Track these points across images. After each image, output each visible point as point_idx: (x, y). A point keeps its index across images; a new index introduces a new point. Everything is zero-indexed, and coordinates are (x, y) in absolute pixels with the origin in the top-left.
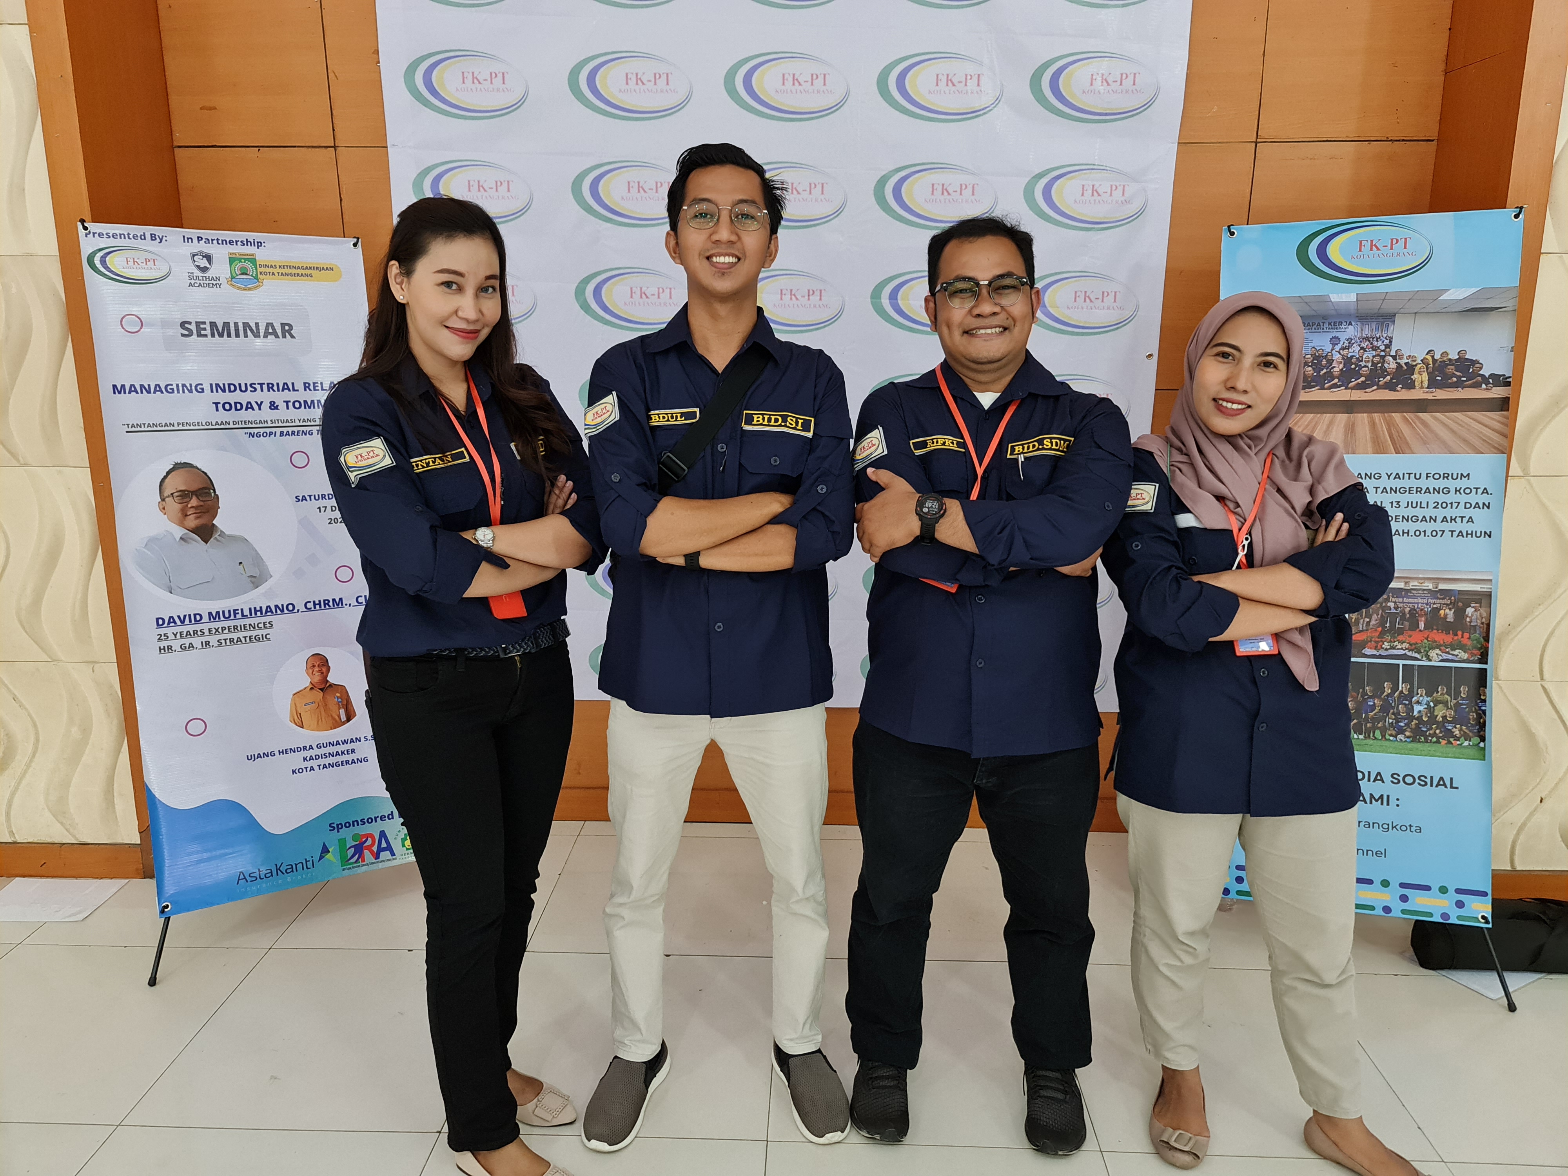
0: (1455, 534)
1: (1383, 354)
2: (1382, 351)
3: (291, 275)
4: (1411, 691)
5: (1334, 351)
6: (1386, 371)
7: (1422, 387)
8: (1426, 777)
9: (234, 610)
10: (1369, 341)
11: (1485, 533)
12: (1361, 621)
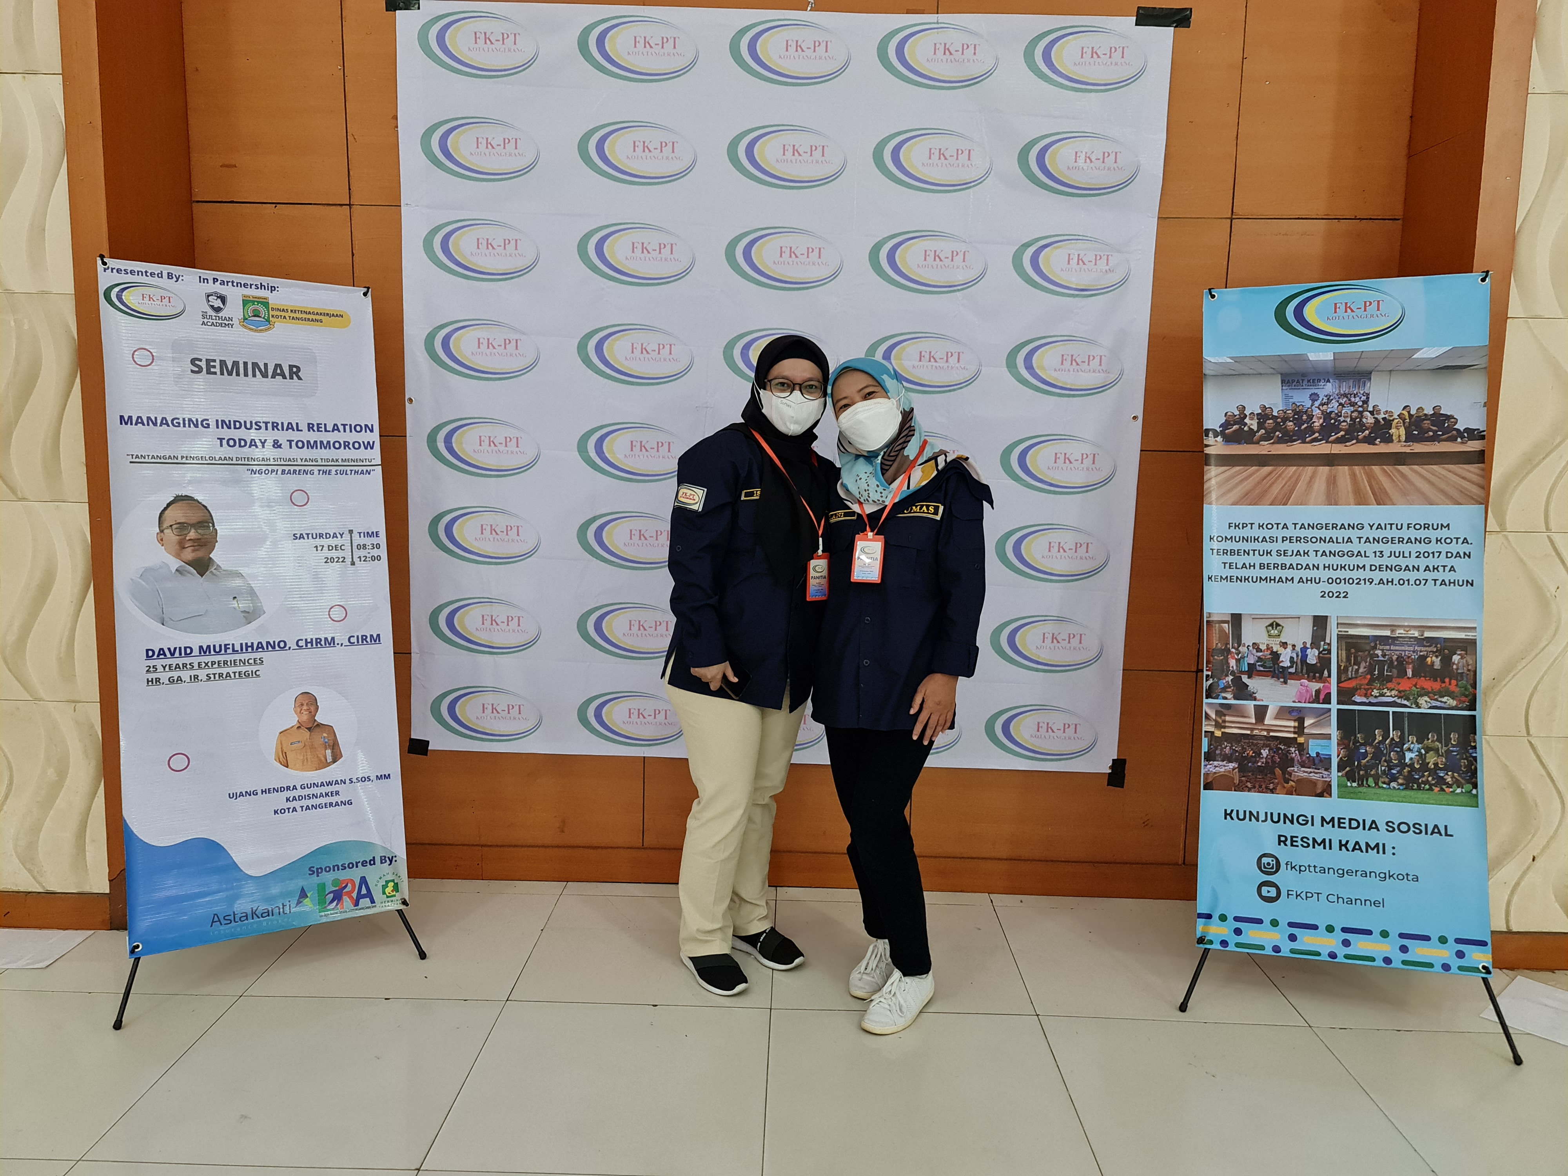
0: (1438, 583)
1: (1360, 409)
2: (1360, 406)
3: (301, 319)
4: (1402, 737)
5: (1313, 407)
6: (1365, 426)
7: (1400, 441)
8: (1420, 825)
9: (225, 645)
10: (1347, 397)
11: (1467, 581)
12: (1350, 669)
